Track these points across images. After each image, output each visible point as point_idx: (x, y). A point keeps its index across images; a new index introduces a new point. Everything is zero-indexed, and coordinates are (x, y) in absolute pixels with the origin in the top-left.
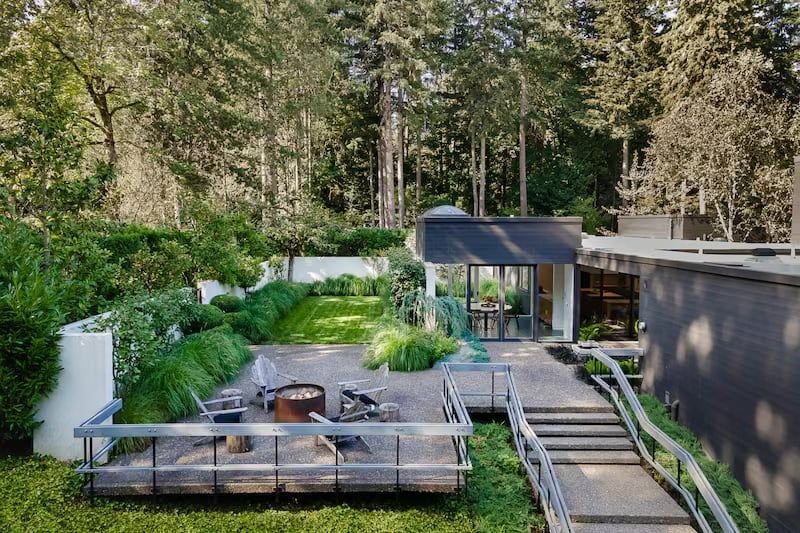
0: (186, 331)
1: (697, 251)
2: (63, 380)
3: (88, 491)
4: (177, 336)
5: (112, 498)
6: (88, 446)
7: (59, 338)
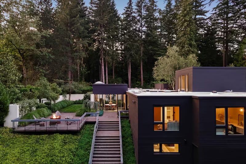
0: (37, 108)
1: (157, 92)
2: (9, 113)
3: (13, 131)
4: (35, 109)
5: (18, 133)
6: (14, 124)
7: (9, 106)
